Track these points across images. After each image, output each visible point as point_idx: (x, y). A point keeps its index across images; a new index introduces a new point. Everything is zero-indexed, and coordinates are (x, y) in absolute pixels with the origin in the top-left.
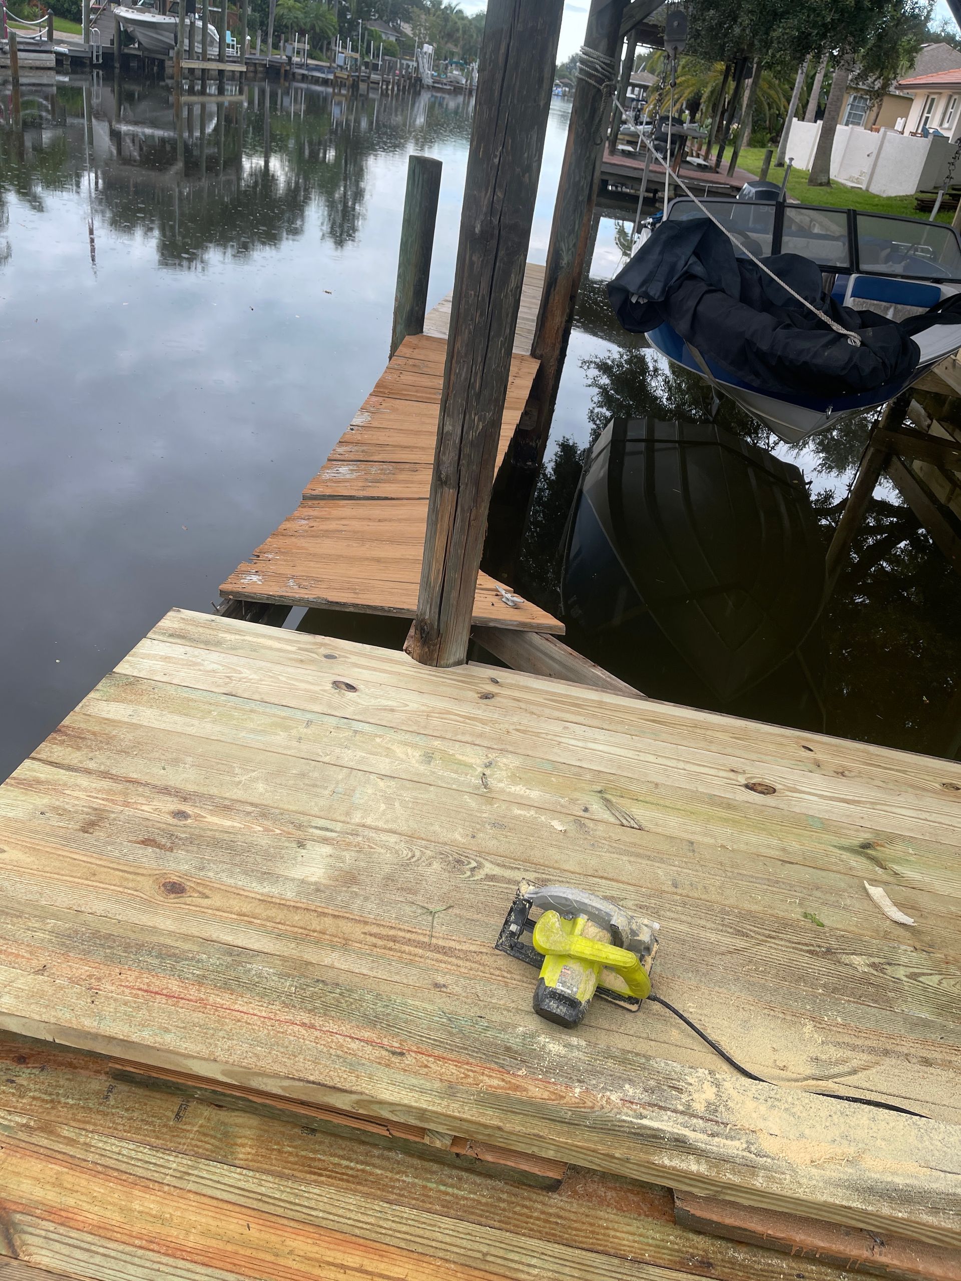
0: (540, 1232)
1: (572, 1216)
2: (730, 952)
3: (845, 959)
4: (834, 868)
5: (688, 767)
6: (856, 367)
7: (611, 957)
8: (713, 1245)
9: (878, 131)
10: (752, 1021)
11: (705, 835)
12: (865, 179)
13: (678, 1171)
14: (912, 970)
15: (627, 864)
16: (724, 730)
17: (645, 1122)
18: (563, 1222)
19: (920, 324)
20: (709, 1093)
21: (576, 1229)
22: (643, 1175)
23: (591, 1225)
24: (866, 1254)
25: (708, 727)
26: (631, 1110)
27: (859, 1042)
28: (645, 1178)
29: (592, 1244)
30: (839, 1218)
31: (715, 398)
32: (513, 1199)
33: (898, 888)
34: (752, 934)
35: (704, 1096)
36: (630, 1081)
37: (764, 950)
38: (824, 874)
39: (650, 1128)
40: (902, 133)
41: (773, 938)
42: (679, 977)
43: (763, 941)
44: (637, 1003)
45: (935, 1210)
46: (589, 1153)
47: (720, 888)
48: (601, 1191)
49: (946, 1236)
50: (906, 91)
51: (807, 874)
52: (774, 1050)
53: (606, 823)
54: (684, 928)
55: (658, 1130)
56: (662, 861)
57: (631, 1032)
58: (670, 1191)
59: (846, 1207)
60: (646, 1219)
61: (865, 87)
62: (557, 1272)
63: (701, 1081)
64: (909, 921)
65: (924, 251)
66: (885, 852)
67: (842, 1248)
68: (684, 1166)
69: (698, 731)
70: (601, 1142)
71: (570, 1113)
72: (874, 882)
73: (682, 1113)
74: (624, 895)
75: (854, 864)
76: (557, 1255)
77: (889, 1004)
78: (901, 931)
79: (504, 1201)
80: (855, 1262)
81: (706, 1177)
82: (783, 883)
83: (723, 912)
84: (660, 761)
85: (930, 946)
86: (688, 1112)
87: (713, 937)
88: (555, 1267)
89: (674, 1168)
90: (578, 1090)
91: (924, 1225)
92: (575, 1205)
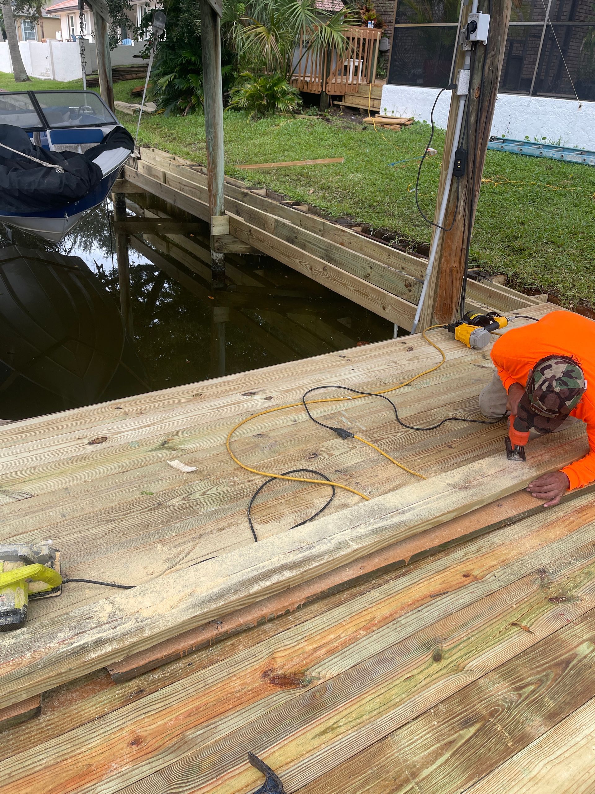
0: (40, 740)
1: (56, 720)
2: (107, 534)
3: (168, 504)
4: (151, 462)
5: (51, 449)
6: (66, 185)
7: (25, 573)
8: (140, 681)
9: (45, 41)
10: (129, 561)
11: (74, 480)
12: (50, 73)
13: (101, 656)
14: (202, 491)
15: (30, 520)
16: (66, 419)
17: (75, 645)
18: (52, 726)
19: (95, 152)
20: (109, 609)
21: (60, 725)
22: (83, 672)
23: (69, 717)
24: (215, 632)
25: (56, 422)
26: (65, 644)
27: (186, 539)
28: (86, 672)
29: (73, 725)
30: (194, 624)
31: (7, 229)
32: (17, 735)
33: (185, 456)
34: (116, 518)
35: (106, 612)
36: (60, 631)
37: (125, 522)
38: (146, 468)
39: (79, 646)
40: (62, 41)
41: (128, 514)
42: (81, 562)
43: (123, 518)
44: (59, 590)
45: (236, 592)
46: (46, 681)
47: (91, 504)
48: (69, 696)
49: (245, 600)
50: (54, 14)
51: (136, 473)
52: (145, 568)
53: (8, 504)
54: (76, 535)
55: (84, 644)
56: (51, 507)
57: (61, 607)
58: (104, 668)
59: (194, 617)
60: (100, 693)
61: (24, 14)
62: (57, 753)
63: (102, 606)
64: (194, 469)
65: (88, 109)
66: (174, 442)
67: (203, 637)
68: (104, 652)
69: (51, 426)
70: (51, 671)
71: (27, 669)
72: (172, 459)
73: (96, 627)
74: (33, 538)
75: (160, 455)
76: (54, 745)
77: (196, 512)
78: (192, 476)
79: (11, 740)
80: (212, 640)
81: (118, 649)
82: (126, 483)
83: (96, 515)
84: (32, 453)
85: (208, 475)
86: (99, 625)
87: (94, 531)
88: (55, 751)
89: (98, 657)
90: (29, 655)
91: (233, 602)
92: (56, 713)
